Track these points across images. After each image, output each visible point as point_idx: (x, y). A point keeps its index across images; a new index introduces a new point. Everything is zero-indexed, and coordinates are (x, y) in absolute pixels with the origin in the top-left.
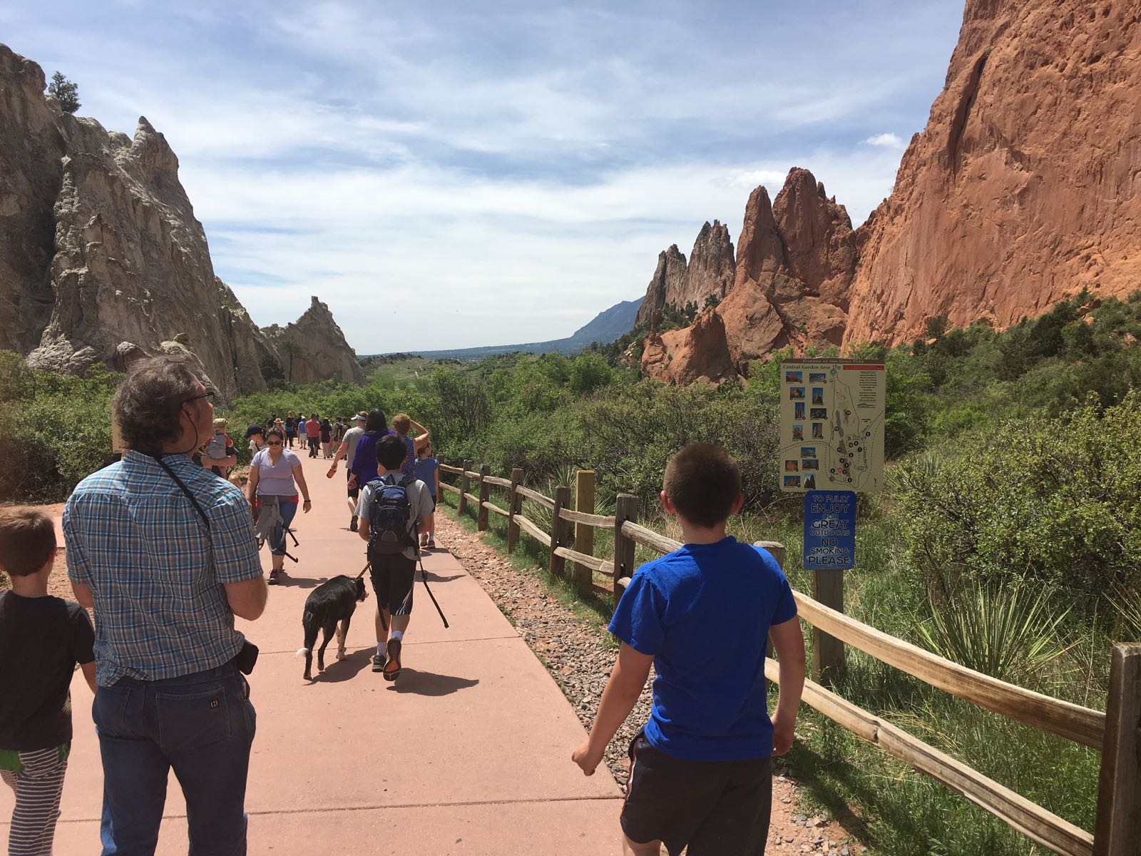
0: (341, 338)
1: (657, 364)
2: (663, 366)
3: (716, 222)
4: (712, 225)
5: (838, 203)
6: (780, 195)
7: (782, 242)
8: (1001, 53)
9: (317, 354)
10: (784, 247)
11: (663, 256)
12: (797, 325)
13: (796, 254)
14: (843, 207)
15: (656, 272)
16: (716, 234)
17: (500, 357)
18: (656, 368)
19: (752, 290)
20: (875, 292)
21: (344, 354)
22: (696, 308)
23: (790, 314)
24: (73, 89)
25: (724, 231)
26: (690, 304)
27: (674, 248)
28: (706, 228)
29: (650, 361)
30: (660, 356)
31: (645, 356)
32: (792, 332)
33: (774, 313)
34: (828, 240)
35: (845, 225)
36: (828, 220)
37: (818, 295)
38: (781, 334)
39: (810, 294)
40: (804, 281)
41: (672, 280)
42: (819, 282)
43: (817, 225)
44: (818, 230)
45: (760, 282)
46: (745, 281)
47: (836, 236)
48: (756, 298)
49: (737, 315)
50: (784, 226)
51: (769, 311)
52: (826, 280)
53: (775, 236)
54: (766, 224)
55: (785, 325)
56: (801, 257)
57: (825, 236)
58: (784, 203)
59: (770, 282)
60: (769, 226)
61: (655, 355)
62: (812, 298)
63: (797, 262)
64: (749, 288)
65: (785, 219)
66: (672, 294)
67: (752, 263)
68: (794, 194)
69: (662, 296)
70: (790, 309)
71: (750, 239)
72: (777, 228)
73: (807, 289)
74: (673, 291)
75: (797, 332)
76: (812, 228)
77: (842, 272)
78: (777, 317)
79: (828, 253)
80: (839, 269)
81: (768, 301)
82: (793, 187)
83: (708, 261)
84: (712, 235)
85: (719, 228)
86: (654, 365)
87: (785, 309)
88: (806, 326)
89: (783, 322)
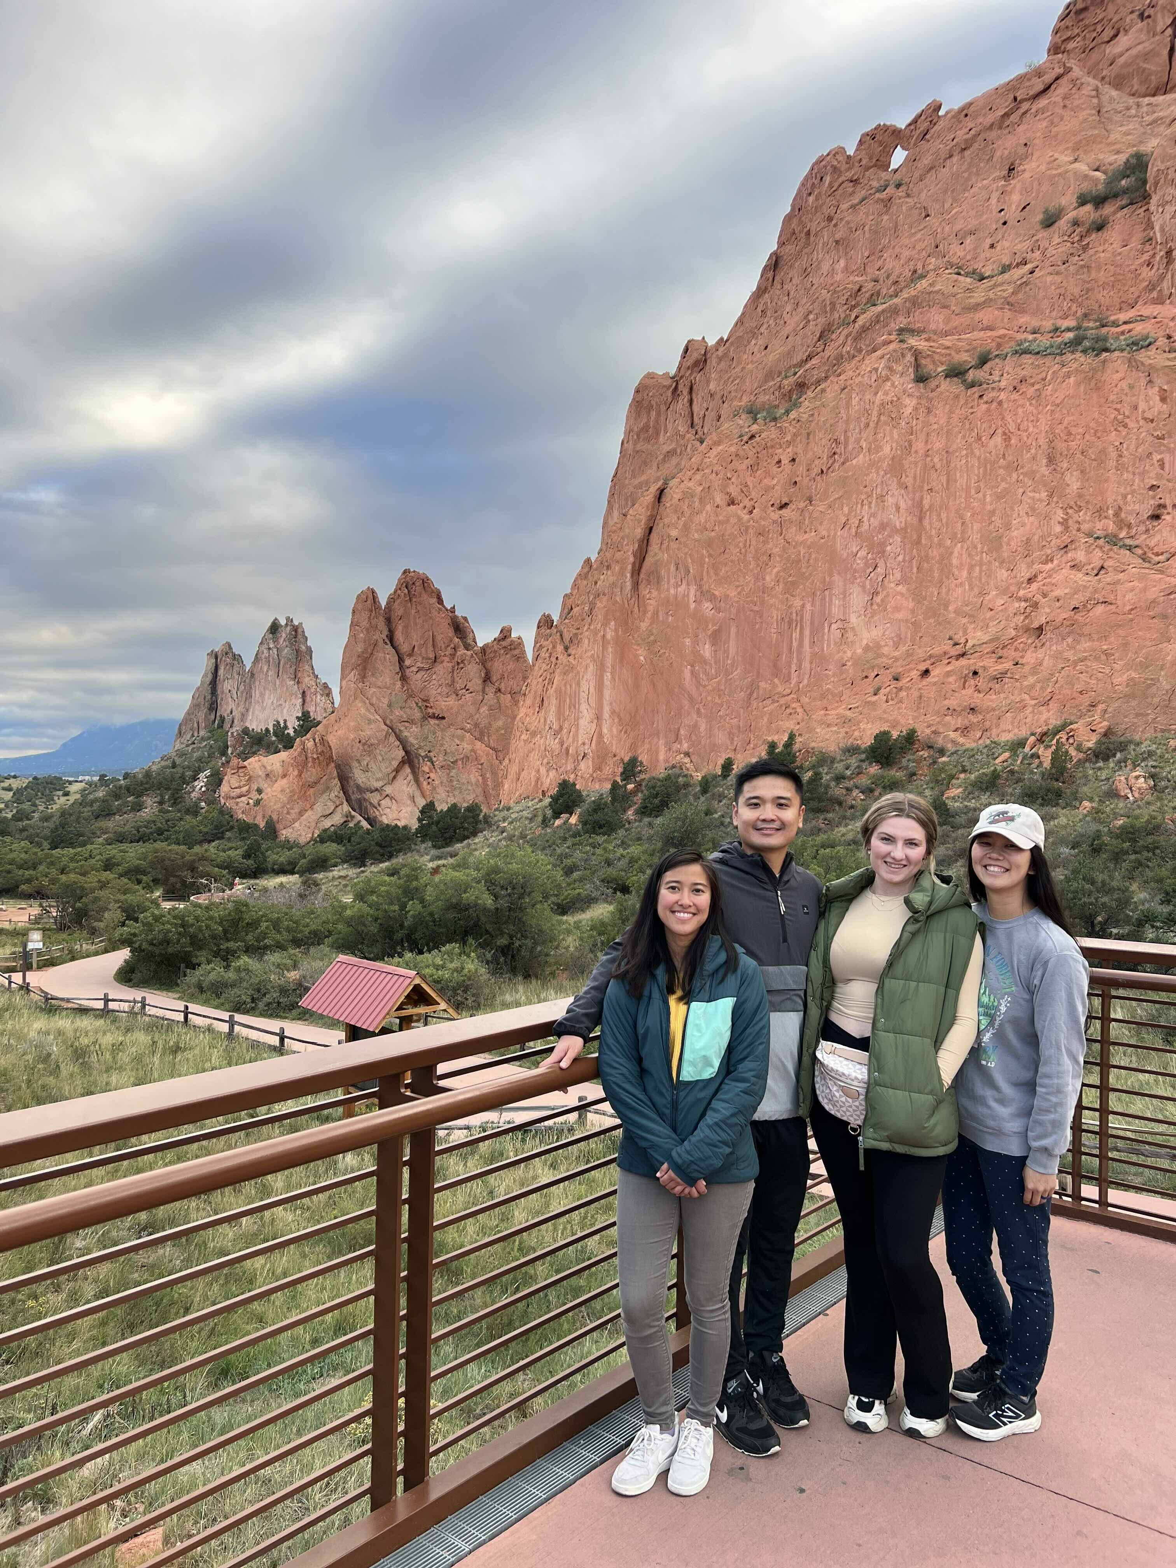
1: (243, 799)
2: (251, 801)
3: (288, 619)
4: (283, 622)
5: (459, 613)
6: (392, 598)
7: (398, 654)
8: (682, 485)
10: (401, 660)
11: (213, 655)
12: (421, 752)
13: (415, 669)
14: (465, 619)
15: (205, 675)
16: (290, 634)
18: (241, 805)
19: (364, 710)
22: (286, 727)
23: (412, 740)
25: (300, 630)
27: (228, 647)
28: (274, 628)
29: (233, 794)
30: (245, 789)
31: (224, 788)
32: (416, 761)
33: (392, 739)
34: (453, 656)
35: (470, 641)
36: (451, 632)
37: (443, 718)
38: (403, 762)
39: (434, 717)
40: (426, 701)
41: (227, 686)
42: (444, 703)
43: (439, 638)
44: (440, 644)
45: (374, 700)
46: (356, 698)
47: (462, 651)
48: (369, 720)
49: (347, 739)
50: (399, 636)
51: (387, 736)
52: (452, 702)
53: (389, 647)
54: (378, 633)
55: (407, 752)
56: (422, 673)
57: (449, 651)
58: (398, 610)
59: (386, 701)
60: (381, 635)
61: (240, 787)
62: (437, 722)
63: (417, 679)
64: (360, 708)
65: (400, 628)
66: (227, 703)
67: (363, 678)
68: (410, 600)
69: (213, 706)
70: (412, 734)
71: (359, 648)
72: (391, 638)
73: (430, 711)
74: (230, 700)
75: (421, 760)
76: (433, 641)
77: (471, 693)
78: (397, 743)
79: (453, 671)
80: (467, 690)
81: (386, 725)
82: (409, 592)
83: (281, 666)
84: (283, 635)
85: (293, 627)
86: (238, 800)
87: (406, 734)
88: (432, 754)
89: (404, 749)
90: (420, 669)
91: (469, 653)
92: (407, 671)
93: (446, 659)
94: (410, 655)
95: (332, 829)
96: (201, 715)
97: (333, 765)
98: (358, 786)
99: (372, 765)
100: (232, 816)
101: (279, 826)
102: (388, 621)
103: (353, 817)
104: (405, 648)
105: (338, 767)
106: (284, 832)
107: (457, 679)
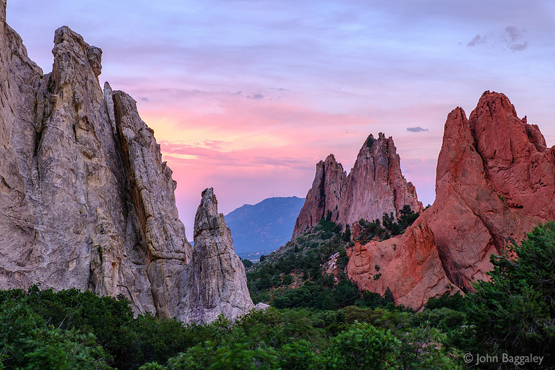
1: (365, 274)
2: (372, 276)
3: (380, 134)
4: (376, 137)
7: (482, 158)
10: (485, 163)
11: (321, 165)
13: (496, 169)
14: (536, 127)
18: (364, 279)
23: (496, 225)
25: (390, 143)
27: (331, 158)
28: (370, 142)
29: (357, 271)
30: (366, 267)
32: (500, 242)
33: (481, 225)
34: (528, 157)
35: (541, 144)
36: (525, 138)
37: (521, 207)
38: (490, 244)
39: (514, 206)
40: (507, 194)
41: (332, 188)
42: (522, 195)
43: (515, 143)
44: (517, 148)
45: (465, 195)
46: (450, 194)
47: (534, 153)
48: (461, 211)
49: (444, 226)
50: (483, 143)
51: (476, 223)
52: (528, 193)
53: (475, 152)
54: (466, 142)
55: (493, 235)
56: (502, 172)
57: (525, 153)
58: (481, 122)
59: (474, 195)
60: (468, 144)
61: (363, 265)
62: (516, 210)
63: (498, 176)
64: (454, 201)
65: (484, 137)
66: (333, 201)
67: (455, 178)
68: (491, 115)
69: (322, 204)
70: (496, 220)
71: (452, 155)
72: (476, 145)
73: (511, 202)
74: (335, 198)
75: (505, 242)
76: (511, 146)
77: (545, 186)
78: (485, 228)
79: (528, 170)
80: (542, 183)
81: (475, 214)
82: (490, 108)
83: (376, 171)
84: (378, 147)
85: (385, 140)
86: (362, 275)
87: (491, 221)
88: (514, 237)
89: (491, 233)
90: (501, 169)
91: (542, 154)
92: (490, 170)
93: (523, 160)
94: (492, 158)
95: (437, 297)
96: (313, 211)
97: (435, 247)
98: (455, 264)
99: (465, 246)
100: (357, 288)
101: (396, 295)
102: (474, 132)
103: (452, 288)
104: (488, 153)
105: (438, 248)
106: (400, 300)
107: (532, 175)
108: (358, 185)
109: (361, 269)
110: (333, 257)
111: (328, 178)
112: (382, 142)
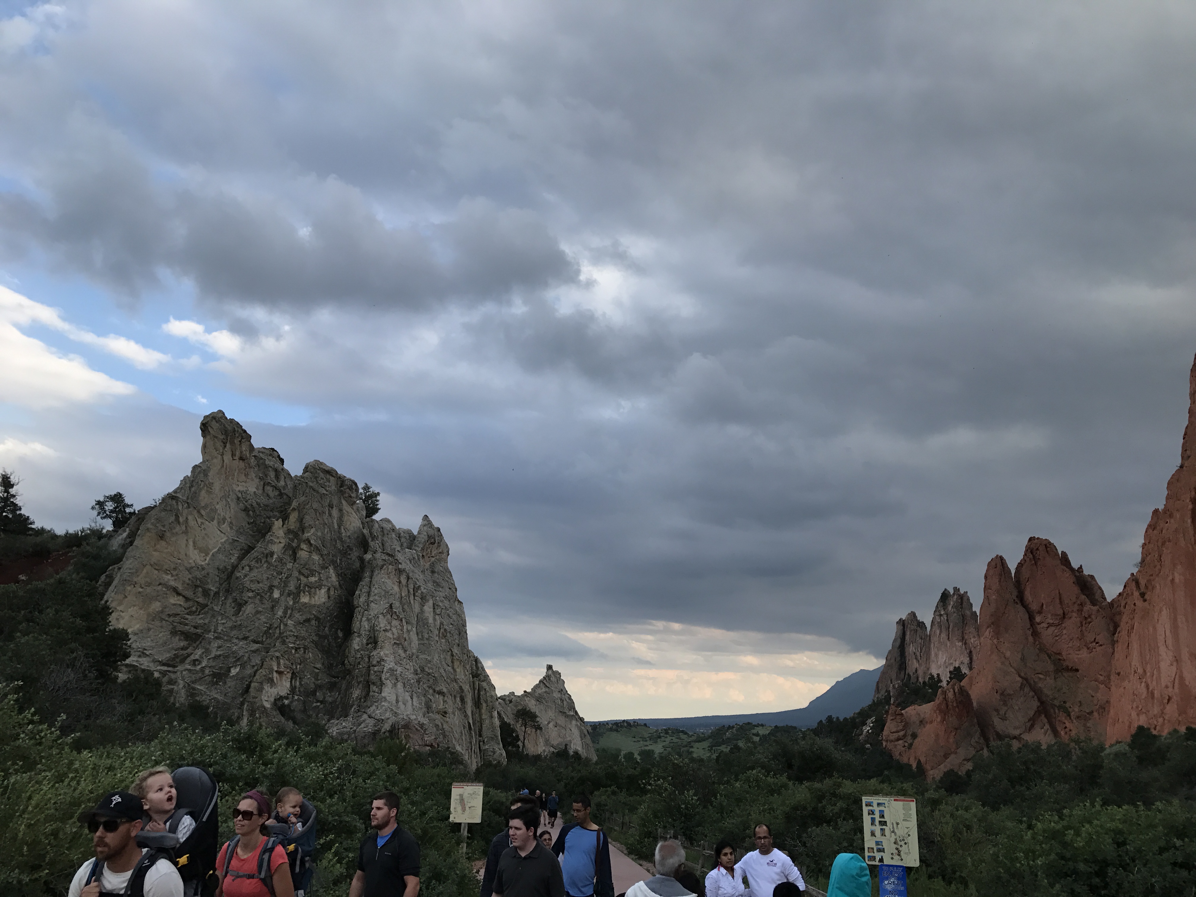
0: (571, 705)
1: (900, 742)
2: (906, 744)
4: (952, 592)
5: (1086, 572)
6: (1020, 565)
7: (1028, 612)
9: (549, 723)
10: (1031, 618)
11: (902, 623)
12: (1056, 703)
13: (1045, 625)
14: (1092, 577)
15: (895, 641)
16: (957, 601)
17: (730, 727)
18: (898, 747)
19: (999, 664)
20: (1135, 672)
21: (574, 722)
22: (940, 681)
23: (1045, 691)
24: (376, 497)
25: (965, 599)
26: (933, 676)
27: (913, 615)
28: (945, 596)
29: (892, 738)
30: (902, 733)
31: (886, 733)
32: (1052, 711)
33: (1027, 689)
34: (1080, 611)
35: (1098, 596)
36: (1076, 590)
37: (1076, 670)
38: (1038, 713)
39: (1068, 669)
40: (1058, 654)
41: (911, 649)
42: (1076, 656)
43: (1065, 596)
44: (1067, 601)
45: (1008, 655)
46: (993, 653)
47: (1088, 607)
48: (1005, 672)
49: (986, 690)
50: (1028, 596)
51: (1022, 687)
52: (1083, 654)
53: (1019, 606)
54: (1008, 594)
55: (1042, 702)
56: (1052, 629)
57: (1076, 608)
58: (1026, 573)
59: (1019, 655)
60: (1012, 596)
61: (897, 732)
62: (1071, 674)
63: (1047, 634)
64: (997, 661)
65: (1029, 589)
66: (913, 664)
67: (997, 632)
68: (1036, 564)
69: (902, 666)
70: (1046, 685)
71: (993, 608)
72: (1021, 598)
73: (1064, 664)
74: (915, 661)
75: (1057, 711)
76: (1060, 599)
77: (1101, 645)
78: (1032, 694)
79: (1082, 626)
80: (1097, 643)
81: (1020, 676)
82: (1034, 556)
83: (950, 630)
84: (952, 603)
85: (959, 595)
86: (896, 743)
87: (1040, 685)
88: (1067, 705)
89: (1039, 699)
90: (1050, 625)
91: (1095, 608)
92: (1038, 626)
93: (1075, 615)
94: (1040, 612)
96: (893, 673)
97: (973, 713)
98: (998, 734)
99: (1009, 713)
100: (892, 757)
101: (927, 768)
102: (1019, 586)
104: (1034, 607)
105: (977, 716)
106: (931, 772)
107: (1086, 633)
108: (932, 645)
109: (896, 735)
110: (869, 721)
111: (907, 637)
112: (955, 597)
